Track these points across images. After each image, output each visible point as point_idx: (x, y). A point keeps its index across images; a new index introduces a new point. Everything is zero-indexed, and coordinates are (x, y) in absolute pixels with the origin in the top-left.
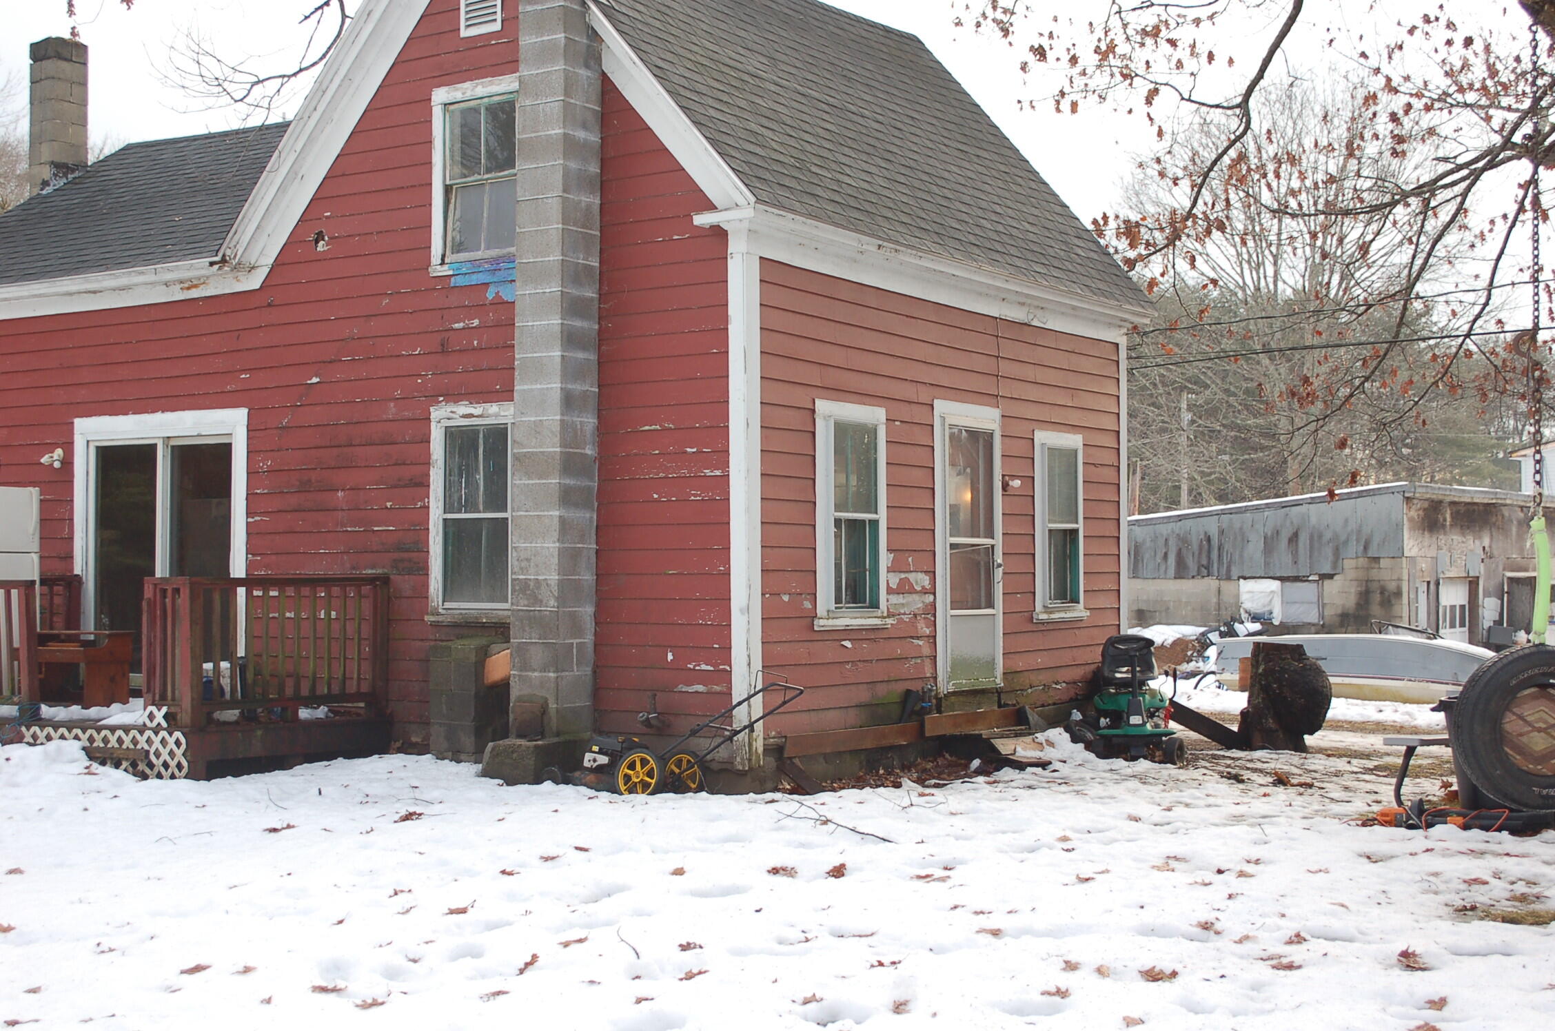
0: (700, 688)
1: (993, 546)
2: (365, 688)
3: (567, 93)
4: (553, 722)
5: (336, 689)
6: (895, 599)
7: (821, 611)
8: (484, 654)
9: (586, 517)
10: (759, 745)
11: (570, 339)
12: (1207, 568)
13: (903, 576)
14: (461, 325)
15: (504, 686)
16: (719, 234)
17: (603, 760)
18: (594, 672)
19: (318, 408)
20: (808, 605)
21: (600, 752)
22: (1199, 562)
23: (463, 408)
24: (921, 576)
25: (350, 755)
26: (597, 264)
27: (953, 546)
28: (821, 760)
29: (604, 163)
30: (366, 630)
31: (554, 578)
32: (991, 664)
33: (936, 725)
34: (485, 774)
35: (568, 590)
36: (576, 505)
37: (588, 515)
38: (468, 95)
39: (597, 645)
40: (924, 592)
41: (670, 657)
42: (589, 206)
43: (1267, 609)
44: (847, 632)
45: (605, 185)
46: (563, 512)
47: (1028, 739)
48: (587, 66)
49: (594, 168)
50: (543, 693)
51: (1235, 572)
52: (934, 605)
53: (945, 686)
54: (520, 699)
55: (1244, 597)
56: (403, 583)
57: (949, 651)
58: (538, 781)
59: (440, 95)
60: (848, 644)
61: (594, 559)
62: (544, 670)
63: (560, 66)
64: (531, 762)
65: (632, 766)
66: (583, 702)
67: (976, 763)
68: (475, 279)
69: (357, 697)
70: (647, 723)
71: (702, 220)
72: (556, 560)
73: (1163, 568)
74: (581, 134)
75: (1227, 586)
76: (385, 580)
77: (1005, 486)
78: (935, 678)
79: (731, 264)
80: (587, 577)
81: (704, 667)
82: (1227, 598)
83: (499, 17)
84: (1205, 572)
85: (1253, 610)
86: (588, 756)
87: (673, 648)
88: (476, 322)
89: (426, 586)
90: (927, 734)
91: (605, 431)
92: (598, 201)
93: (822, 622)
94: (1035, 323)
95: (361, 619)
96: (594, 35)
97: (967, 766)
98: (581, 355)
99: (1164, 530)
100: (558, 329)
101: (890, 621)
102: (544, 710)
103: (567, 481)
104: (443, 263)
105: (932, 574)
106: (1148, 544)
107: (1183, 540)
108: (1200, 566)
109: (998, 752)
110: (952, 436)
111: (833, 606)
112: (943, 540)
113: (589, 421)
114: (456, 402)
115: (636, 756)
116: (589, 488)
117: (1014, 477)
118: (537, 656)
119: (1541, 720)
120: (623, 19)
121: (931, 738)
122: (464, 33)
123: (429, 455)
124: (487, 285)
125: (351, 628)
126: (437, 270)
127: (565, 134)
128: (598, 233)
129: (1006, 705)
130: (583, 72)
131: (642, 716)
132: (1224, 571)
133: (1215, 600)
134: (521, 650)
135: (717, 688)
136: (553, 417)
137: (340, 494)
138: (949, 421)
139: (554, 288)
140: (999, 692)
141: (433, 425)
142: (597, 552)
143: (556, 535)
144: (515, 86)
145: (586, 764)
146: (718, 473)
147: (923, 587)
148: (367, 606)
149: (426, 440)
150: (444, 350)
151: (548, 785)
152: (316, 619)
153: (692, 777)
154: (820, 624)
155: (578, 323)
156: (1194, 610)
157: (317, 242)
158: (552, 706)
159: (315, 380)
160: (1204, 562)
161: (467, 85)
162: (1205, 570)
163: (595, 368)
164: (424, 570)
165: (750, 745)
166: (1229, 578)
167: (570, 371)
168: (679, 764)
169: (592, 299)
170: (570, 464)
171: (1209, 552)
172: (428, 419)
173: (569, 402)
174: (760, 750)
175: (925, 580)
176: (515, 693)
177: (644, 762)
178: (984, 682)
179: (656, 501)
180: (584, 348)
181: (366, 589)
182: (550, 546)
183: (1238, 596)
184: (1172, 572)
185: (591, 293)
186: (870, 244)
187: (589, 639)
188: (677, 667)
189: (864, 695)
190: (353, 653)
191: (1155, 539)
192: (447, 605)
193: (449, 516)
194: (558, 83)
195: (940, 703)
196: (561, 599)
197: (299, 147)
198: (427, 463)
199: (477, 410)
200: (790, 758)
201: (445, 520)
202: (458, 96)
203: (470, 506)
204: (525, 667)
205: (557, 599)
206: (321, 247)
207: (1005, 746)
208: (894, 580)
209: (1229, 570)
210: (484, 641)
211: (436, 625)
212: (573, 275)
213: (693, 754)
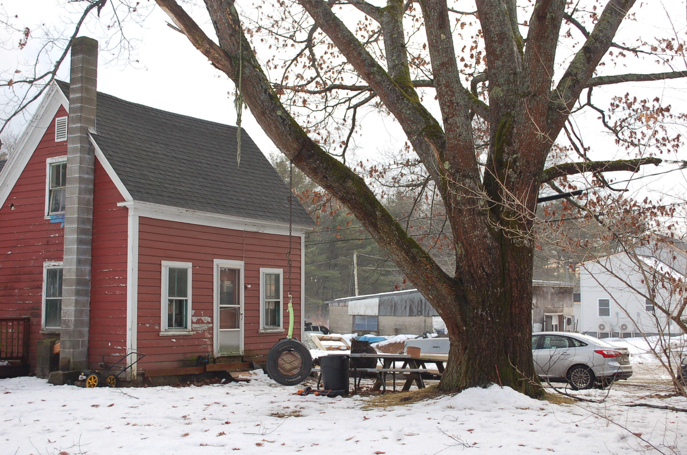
0: (118, 354)
1: (239, 308)
2: (20, 355)
3: (81, 163)
4: (72, 366)
5: (9, 356)
6: (194, 325)
7: (162, 329)
8: (53, 343)
9: (87, 299)
10: (135, 373)
11: (80, 242)
12: (421, 312)
13: (199, 318)
14: (52, 236)
15: (58, 354)
16: (126, 209)
17: (85, 377)
18: (88, 349)
19: (10, 262)
20: (157, 327)
21: (84, 375)
22: (418, 309)
23: (53, 263)
24: (207, 318)
25: (11, 377)
26: (92, 217)
27: (221, 308)
28: (162, 378)
29: (95, 185)
30: (21, 336)
31: (73, 319)
32: (238, 348)
33: (210, 368)
34: (49, 382)
35: (78, 323)
36: (82, 295)
37: (86, 298)
38: (57, 161)
39: (89, 341)
40: (208, 323)
41: (110, 344)
42: (89, 199)
43: (442, 328)
44: (174, 337)
45: (95, 192)
46: (77, 298)
47: (247, 372)
48: (89, 154)
49: (91, 187)
50: (69, 356)
51: (431, 314)
52: (212, 328)
53: (217, 354)
54: (62, 358)
55: (434, 323)
56: (34, 320)
57: (219, 343)
58: (63, 384)
59: (49, 160)
60: (174, 340)
61: (89, 312)
62: (70, 349)
63: (79, 155)
64: (62, 378)
65: (91, 379)
66: (83, 359)
67: (224, 380)
68: (57, 221)
69: (17, 358)
70: (101, 366)
71: (120, 204)
72: (73, 313)
73: (404, 313)
74: (86, 176)
75: (428, 319)
76: (29, 319)
77: (246, 288)
78: (213, 352)
79: (129, 218)
80: (86, 318)
81: (119, 348)
82: (428, 324)
83: (66, 136)
84: (420, 314)
85: (437, 329)
86: (80, 376)
87: (110, 341)
88: (57, 235)
89: (40, 321)
90: (207, 370)
91: (94, 272)
92: (92, 197)
93: (162, 333)
94: (260, 232)
95: (19, 333)
96: (91, 144)
97: (221, 381)
98: (84, 247)
99: (405, 297)
100: (76, 239)
101: (192, 333)
102: (69, 361)
103: (79, 288)
104: (48, 215)
105: (212, 317)
106: (399, 303)
107: (412, 301)
108: (418, 311)
109: (231, 376)
110: (221, 271)
111: (167, 328)
112: (217, 305)
113: (88, 268)
114: (51, 261)
115: (92, 376)
116: (87, 290)
117: (249, 284)
118: (68, 344)
119: (288, 360)
120: (101, 139)
121: (208, 372)
122: (56, 141)
123: (42, 278)
124: (61, 223)
125: (15, 336)
126: (47, 218)
127: (80, 177)
128: (92, 207)
129: (245, 361)
130: (87, 156)
131: (99, 364)
132: (427, 313)
133: (423, 325)
134: (63, 342)
135: (122, 354)
136: (74, 267)
137: (16, 291)
138: (220, 266)
139: (75, 226)
140: (242, 357)
141: (44, 268)
142: (90, 310)
143: (74, 305)
144: (66, 159)
145: (80, 379)
146: (124, 285)
147: (208, 321)
148: (21, 328)
149: (42, 273)
150: (48, 244)
151: (66, 385)
152: (7, 332)
153: (113, 383)
154: (161, 334)
155: (84, 237)
156: (416, 328)
157: (11, 207)
158: (72, 360)
159: (10, 253)
160: (420, 309)
161: (57, 157)
162: (420, 313)
163: (90, 251)
164: (40, 316)
165: (131, 373)
166: (428, 316)
167: (79, 252)
168: (110, 379)
169: (89, 229)
170: (79, 282)
171: (421, 306)
172: (42, 266)
173: (79, 262)
174: (135, 374)
175: (209, 319)
176: (61, 356)
177: (94, 378)
178: (234, 353)
179: (107, 294)
180: (86, 244)
181: (22, 322)
182: (72, 308)
183: (432, 323)
184: (408, 313)
185: (89, 227)
186: (183, 210)
187: (86, 338)
188: (112, 348)
189: (181, 357)
190: (15, 343)
191: (402, 300)
192: (47, 328)
193: (48, 298)
194: (78, 160)
195: (215, 360)
196: (76, 326)
197: (6, 176)
198: (42, 281)
199: (57, 263)
200: (148, 377)
201: (46, 300)
202: (54, 161)
203: (54, 295)
204: (64, 348)
205: (74, 326)
206: (13, 208)
207: (233, 375)
208: (195, 319)
209: (428, 313)
210: (54, 339)
211: (43, 334)
212: (81, 221)
213: (114, 375)
